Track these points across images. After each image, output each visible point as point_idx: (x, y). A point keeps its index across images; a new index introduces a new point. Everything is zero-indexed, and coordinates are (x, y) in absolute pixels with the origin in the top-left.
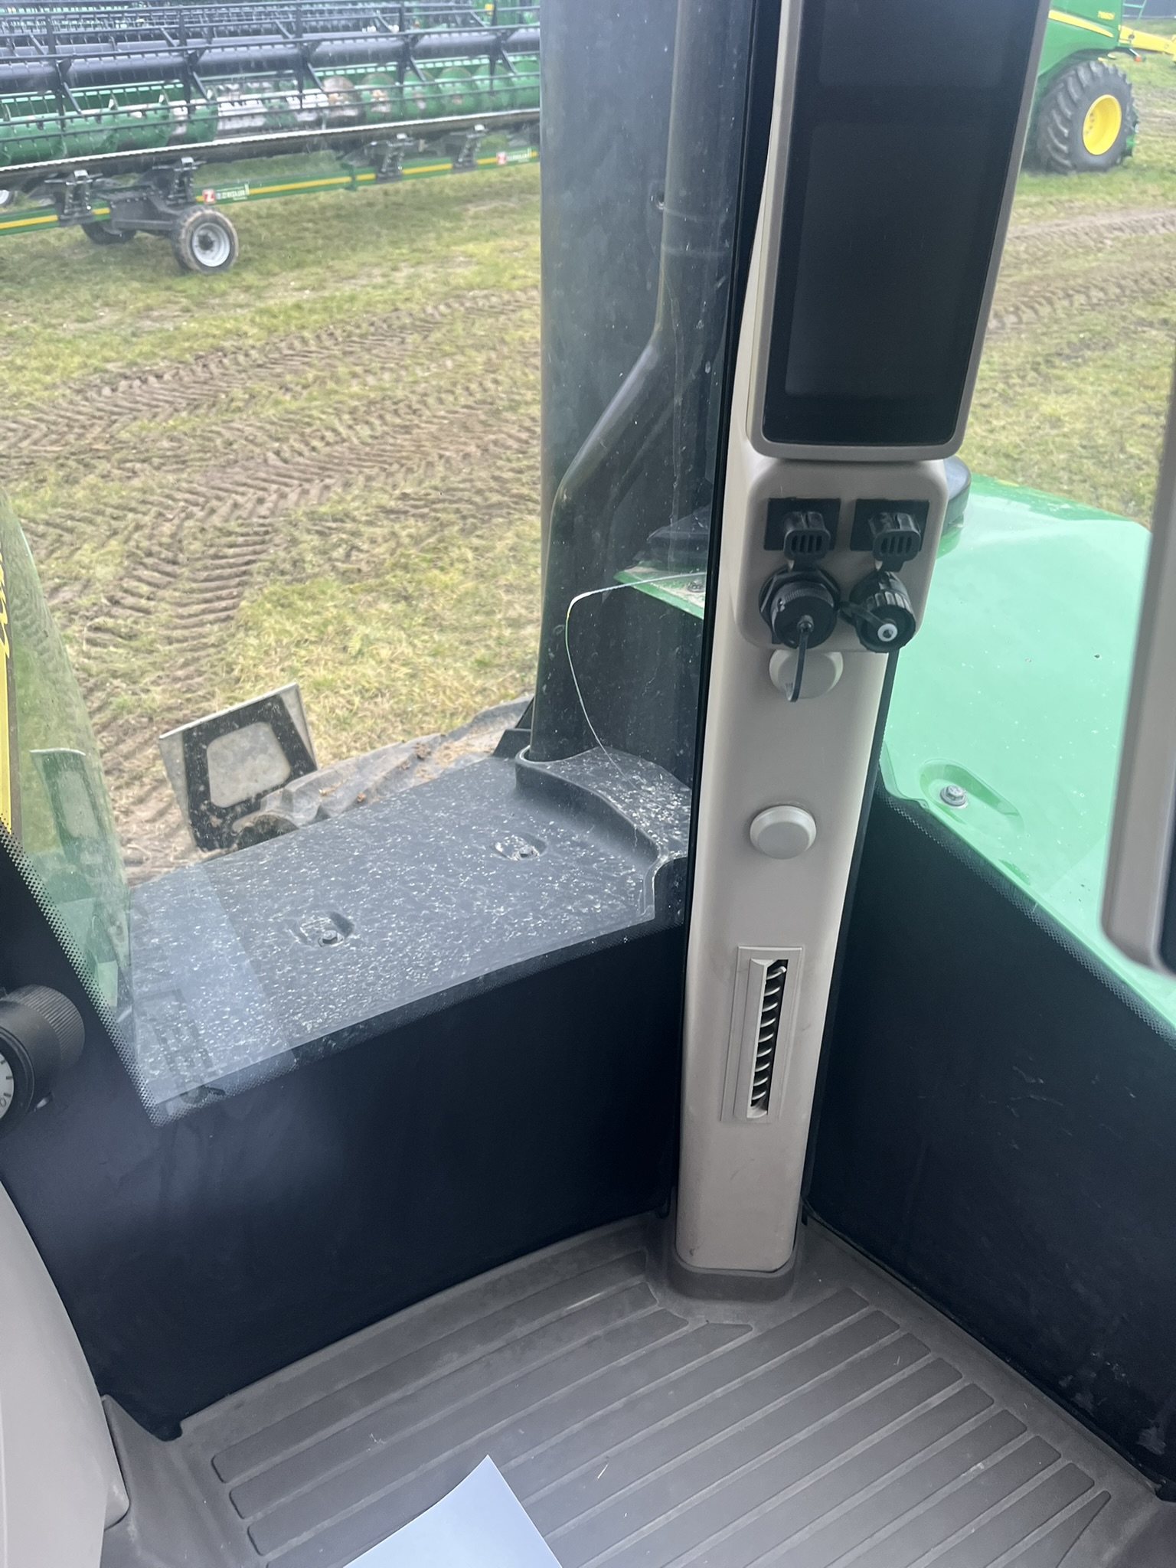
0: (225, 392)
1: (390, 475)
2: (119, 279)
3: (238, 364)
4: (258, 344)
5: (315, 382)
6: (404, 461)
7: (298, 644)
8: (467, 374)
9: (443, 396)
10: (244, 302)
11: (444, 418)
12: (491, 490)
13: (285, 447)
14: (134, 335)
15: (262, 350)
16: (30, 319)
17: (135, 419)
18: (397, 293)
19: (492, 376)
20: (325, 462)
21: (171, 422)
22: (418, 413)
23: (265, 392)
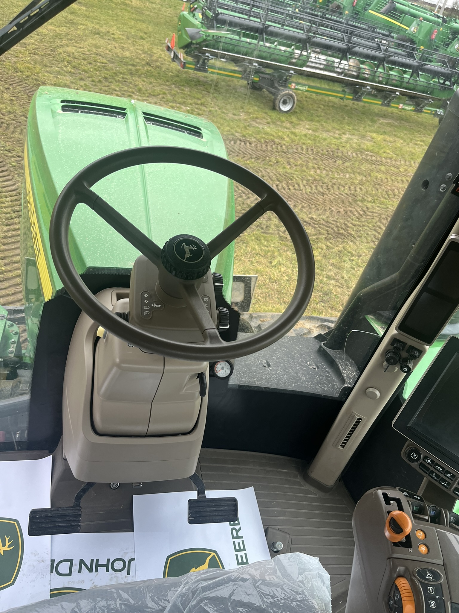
0: (269, 157)
1: (311, 208)
2: (251, 104)
3: (277, 149)
4: (287, 144)
5: (299, 165)
6: (317, 205)
7: (257, 254)
8: (352, 182)
9: (340, 187)
10: (289, 127)
11: (337, 195)
12: (342, 228)
13: (280, 185)
14: (248, 126)
15: (287, 147)
16: (219, 108)
17: (237, 156)
18: (341, 143)
19: (360, 186)
20: (291, 195)
21: (248, 162)
22: (329, 190)
23: (282, 162)
